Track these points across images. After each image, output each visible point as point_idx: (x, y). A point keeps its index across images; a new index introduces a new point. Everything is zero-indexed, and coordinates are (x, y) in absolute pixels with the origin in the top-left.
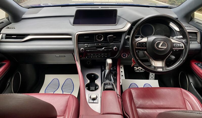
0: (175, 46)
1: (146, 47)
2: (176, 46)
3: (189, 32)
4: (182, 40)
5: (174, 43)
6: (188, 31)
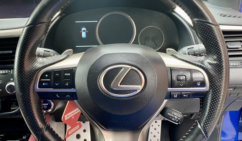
0: (178, 80)
1: (73, 85)
2: (180, 80)
3: (225, 32)
4: (202, 58)
5: (171, 70)
6: (223, 28)
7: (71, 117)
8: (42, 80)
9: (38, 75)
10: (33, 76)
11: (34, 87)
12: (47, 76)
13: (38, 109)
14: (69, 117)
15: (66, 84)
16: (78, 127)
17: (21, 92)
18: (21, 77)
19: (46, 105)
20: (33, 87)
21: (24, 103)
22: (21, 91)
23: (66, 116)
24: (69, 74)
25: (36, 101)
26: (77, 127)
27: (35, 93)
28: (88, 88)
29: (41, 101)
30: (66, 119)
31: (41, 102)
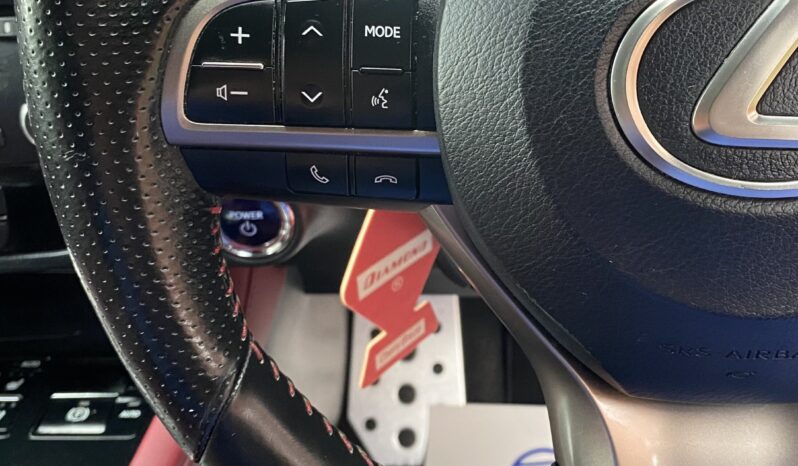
7: (388, 284)
8: (206, 64)
9: (183, 29)
10: (147, 33)
11: (156, 110)
12: (240, 35)
13: (188, 258)
14: (377, 284)
15: (374, 101)
16: (422, 331)
17: (67, 142)
18: (65, 39)
19: (251, 221)
20: (152, 114)
21: (94, 220)
22: (71, 136)
23: (362, 279)
24: (395, 32)
25: (173, 206)
26: (418, 330)
27: (169, 155)
28: (529, 131)
29: (210, 204)
30: (363, 294)
31: (208, 214)
